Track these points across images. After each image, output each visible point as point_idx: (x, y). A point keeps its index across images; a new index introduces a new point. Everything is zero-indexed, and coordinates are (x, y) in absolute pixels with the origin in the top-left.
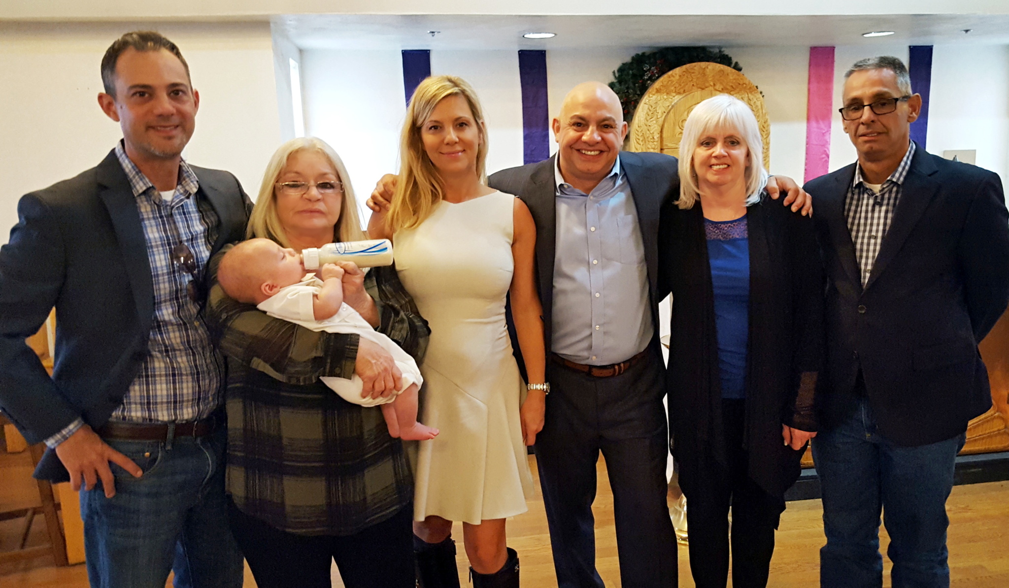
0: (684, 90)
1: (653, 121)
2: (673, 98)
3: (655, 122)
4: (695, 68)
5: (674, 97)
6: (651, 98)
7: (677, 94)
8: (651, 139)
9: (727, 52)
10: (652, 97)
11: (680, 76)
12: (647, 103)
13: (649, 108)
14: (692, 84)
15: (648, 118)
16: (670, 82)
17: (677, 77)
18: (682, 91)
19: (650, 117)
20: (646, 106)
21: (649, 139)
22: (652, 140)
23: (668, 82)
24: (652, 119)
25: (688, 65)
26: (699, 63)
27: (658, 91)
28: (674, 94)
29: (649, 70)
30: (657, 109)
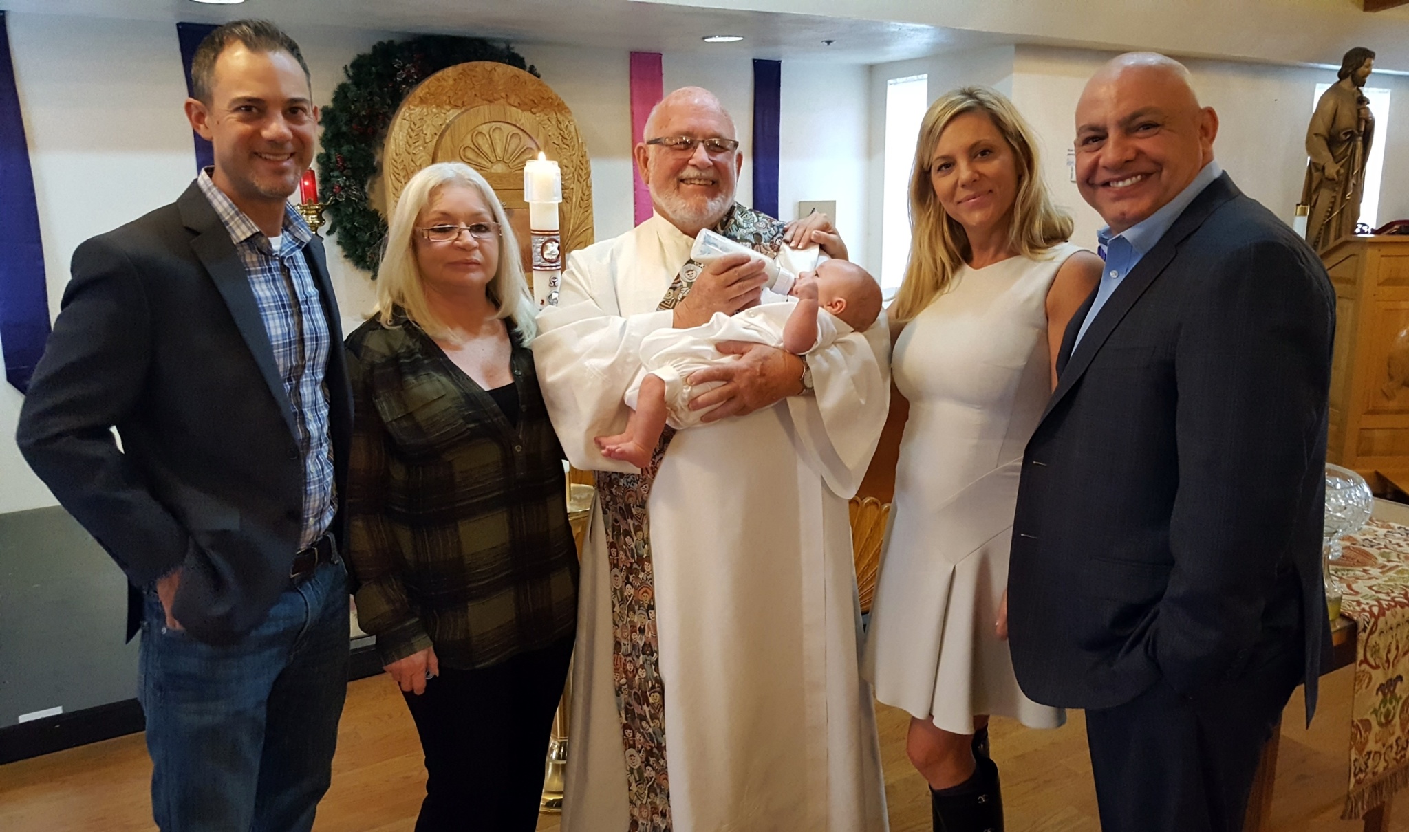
0: (463, 102)
1: (418, 146)
2: (448, 113)
4: (477, 69)
6: (413, 112)
9: (518, 49)
10: (414, 109)
11: (455, 80)
12: (408, 118)
13: (410, 127)
14: (474, 93)
15: (411, 142)
17: (451, 82)
18: (460, 103)
19: (414, 141)
23: (438, 88)
26: (482, 63)
27: (423, 101)
28: (448, 107)
29: (403, 68)
30: (424, 128)
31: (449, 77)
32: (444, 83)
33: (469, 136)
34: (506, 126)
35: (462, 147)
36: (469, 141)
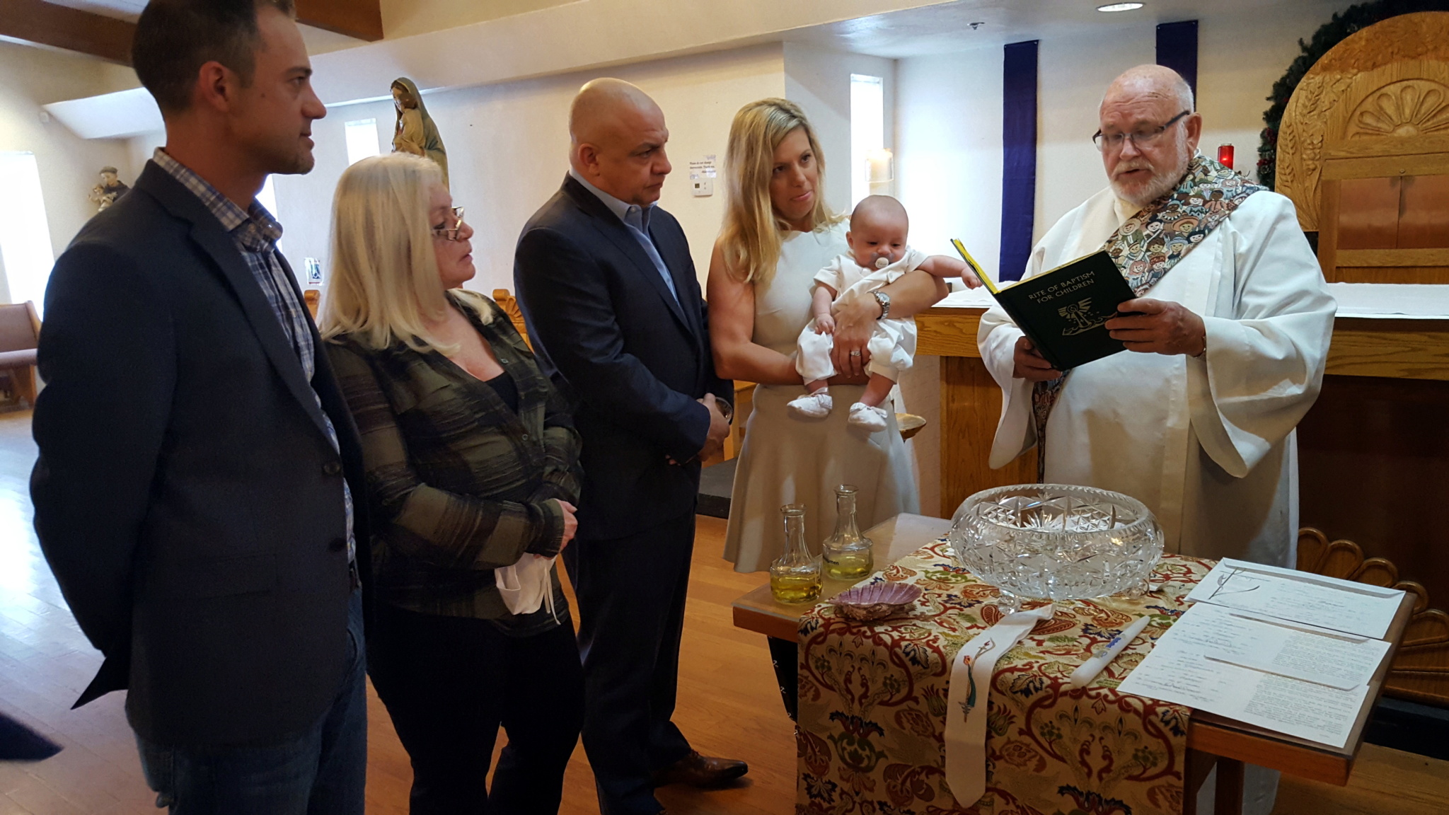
0: (1374, 63)
1: (1314, 115)
2: (1354, 78)
3: (1316, 117)
4: (1399, 24)
5: (1356, 75)
6: (1312, 80)
7: (1359, 71)
8: (1309, 144)
10: (1313, 78)
11: (1367, 40)
12: (1305, 88)
13: (1306, 97)
14: (1390, 50)
15: (1305, 112)
16: (1348, 52)
17: (1363, 43)
18: (1369, 64)
19: (1308, 111)
20: (1303, 93)
21: (1306, 144)
22: (1311, 147)
23: (1344, 52)
24: (1312, 114)
25: (1386, 22)
27: (1325, 69)
28: (1355, 71)
30: (1322, 96)
31: (1360, 38)
33: (1370, 99)
34: (1421, 83)
35: (1358, 113)
36: (1369, 105)
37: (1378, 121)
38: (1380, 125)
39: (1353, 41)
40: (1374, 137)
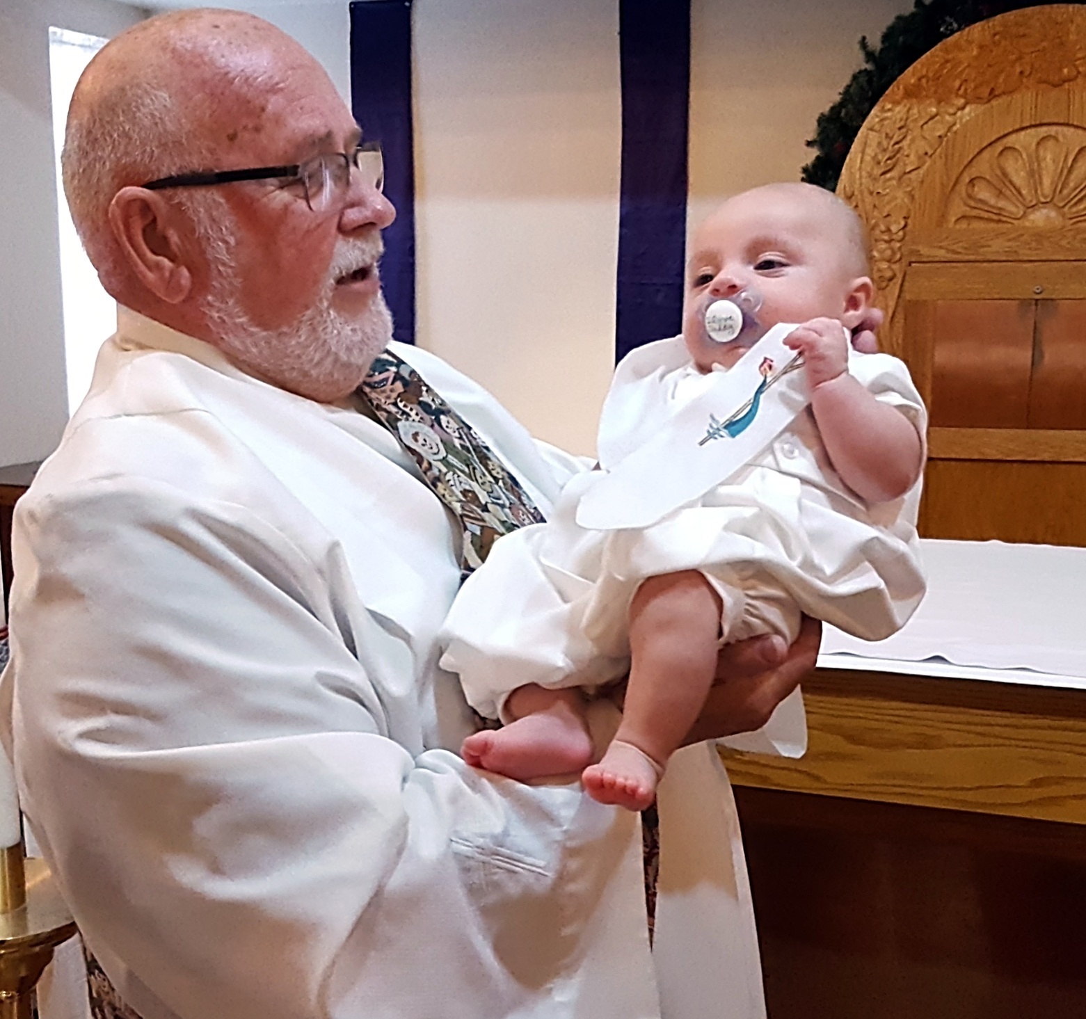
4: (1032, 22)
7: (967, 103)
10: (889, 110)
11: (981, 47)
12: (879, 126)
13: (879, 144)
14: (1018, 70)
15: (877, 172)
16: (949, 65)
17: (974, 51)
18: (985, 92)
19: (883, 170)
20: (874, 137)
21: (877, 232)
22: (886, 238)
23: (943, 65)
24: (888, 175)
25: (1012, 15)
30: (905, 143)
31: (970, 42)
32: (962, 55)
33: (986, 154)
34: (1069, 131)
35: (966, 178)
36: (983, 167)
37: (998, 196)
38: (1001, 204)
39: (957, 46)
40: (993, 225)
